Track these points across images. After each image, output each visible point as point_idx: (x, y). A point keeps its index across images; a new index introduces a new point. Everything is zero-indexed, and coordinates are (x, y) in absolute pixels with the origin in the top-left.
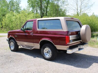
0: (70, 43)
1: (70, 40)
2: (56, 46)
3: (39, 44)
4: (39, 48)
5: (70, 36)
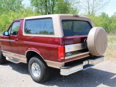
0: (66, 58)
1: (66, 52)
2: (46, 61)
3: (25, 56)
4: (26, 62)
5: (65, 46)
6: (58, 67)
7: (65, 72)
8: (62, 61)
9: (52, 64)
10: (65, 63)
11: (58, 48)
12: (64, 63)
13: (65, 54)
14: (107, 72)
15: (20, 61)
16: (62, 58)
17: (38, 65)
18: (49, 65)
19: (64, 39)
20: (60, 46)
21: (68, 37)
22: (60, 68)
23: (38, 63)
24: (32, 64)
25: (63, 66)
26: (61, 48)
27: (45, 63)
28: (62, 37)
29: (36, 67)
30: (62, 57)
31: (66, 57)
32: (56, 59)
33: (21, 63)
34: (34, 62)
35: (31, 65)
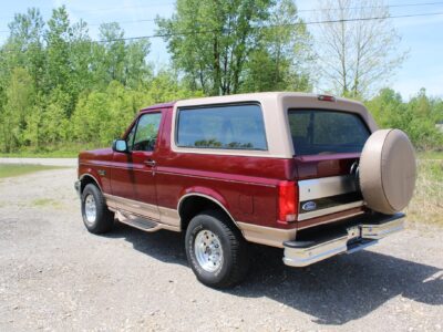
0: (301, 217)
2: (240, 224)
3: (177, 211)
4: (178, 229)
5: (300, 183)
6: (278, 244)
7: (296, 257)
8: (290, 225)
9: (257, 234)
10: (298, 232)
11: (278, 187)
12: (294, 231)
13: (299, 207)
14: (412, 264)
15: (160, 226)
16: (290, 218)
17: (215, 237)
18: (249, 237)
19: (294, 163)
20: (284, 183)
21: (307, 159)
22: (284, 244)
23: (215, 231)
24: (198, 232)
25: (292, 241)
26: (287, 188)
27: (237, 232)
28: (290, 157)
29: (208, 242)
30: (289, 212)
31: (300, 215)
32: (273, 219)
33: (162, 231)
34: (206, 227)
35: (195, 236)
